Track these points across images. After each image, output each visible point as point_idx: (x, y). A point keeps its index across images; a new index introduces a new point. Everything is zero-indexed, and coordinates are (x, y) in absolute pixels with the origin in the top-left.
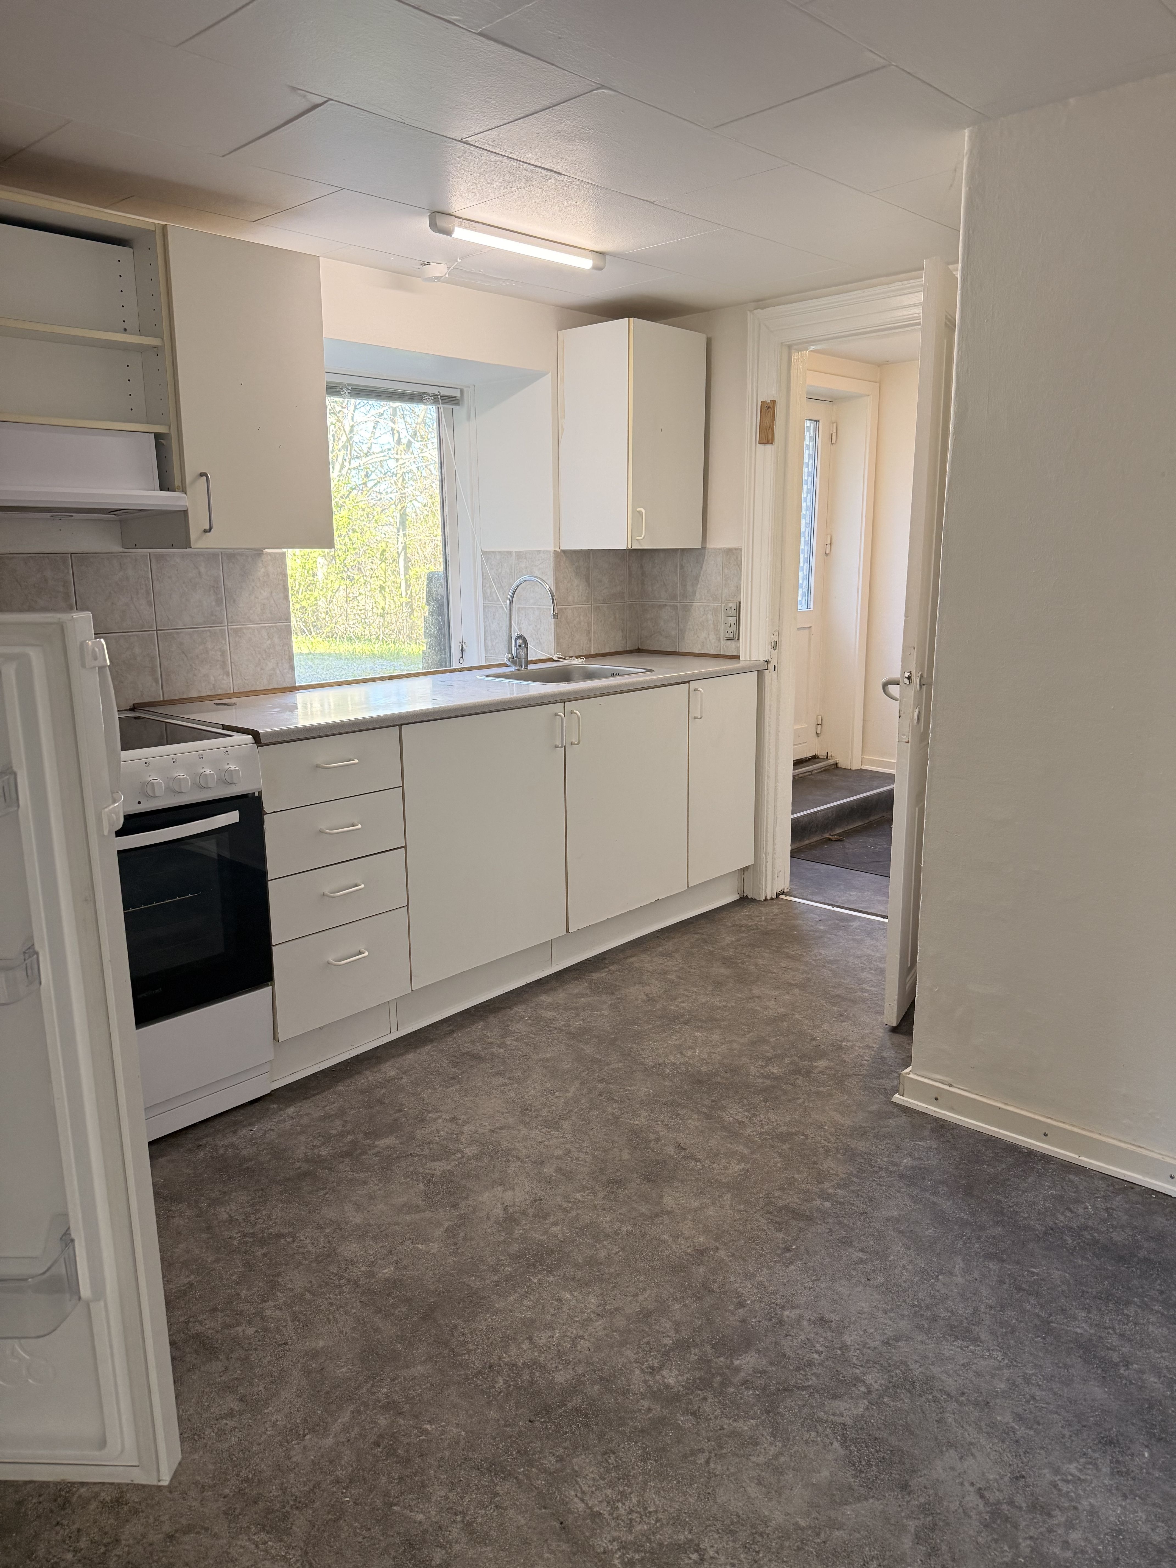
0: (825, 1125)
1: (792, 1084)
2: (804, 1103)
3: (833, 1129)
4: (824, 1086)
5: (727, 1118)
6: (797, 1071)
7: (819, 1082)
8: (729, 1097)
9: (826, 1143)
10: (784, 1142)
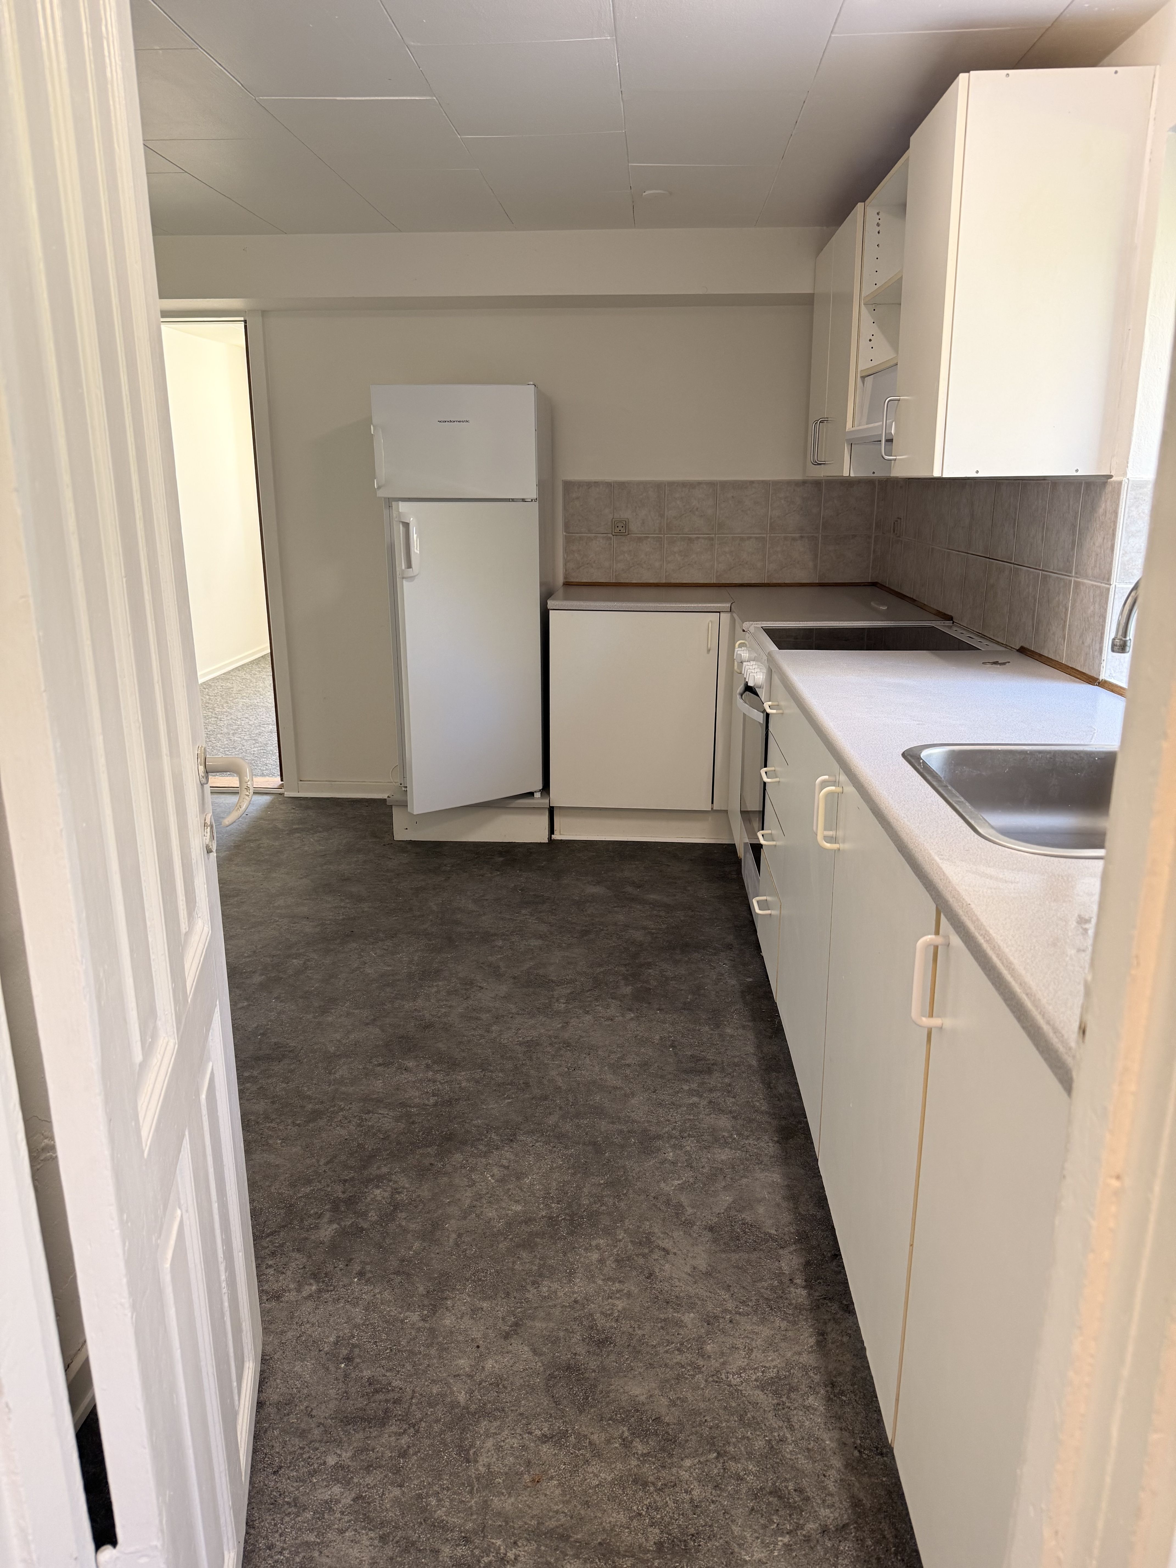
0: (281, 1143)
1: (345, 1181)
2: (318, 1161)
3: (270, 1142)
4: (306, 1196)
5: (384, 1111)
6: (351, 1202)
7: (315, 1198)
8: (402, 1133)
9: (272, 1125)
10: (314, 1111)
